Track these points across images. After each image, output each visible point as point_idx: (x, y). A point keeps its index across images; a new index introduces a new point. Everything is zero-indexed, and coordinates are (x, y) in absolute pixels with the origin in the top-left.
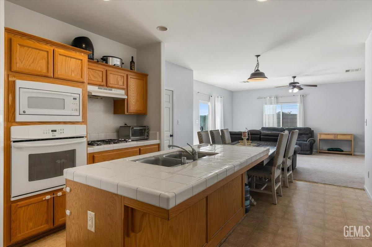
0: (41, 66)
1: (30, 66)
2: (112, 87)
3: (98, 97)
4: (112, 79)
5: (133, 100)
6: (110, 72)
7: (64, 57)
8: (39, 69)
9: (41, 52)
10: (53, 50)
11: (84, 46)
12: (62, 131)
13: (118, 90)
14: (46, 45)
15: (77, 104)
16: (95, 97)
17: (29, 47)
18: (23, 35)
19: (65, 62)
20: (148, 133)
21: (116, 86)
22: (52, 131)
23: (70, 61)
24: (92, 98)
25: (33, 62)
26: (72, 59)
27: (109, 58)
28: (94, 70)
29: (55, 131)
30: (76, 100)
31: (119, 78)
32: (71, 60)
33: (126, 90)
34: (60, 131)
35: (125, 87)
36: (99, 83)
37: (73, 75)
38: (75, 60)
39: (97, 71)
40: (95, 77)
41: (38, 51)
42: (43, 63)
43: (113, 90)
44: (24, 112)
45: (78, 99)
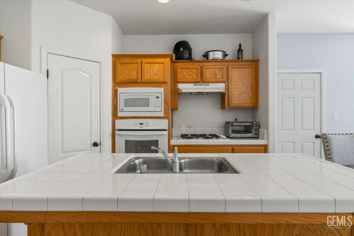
0: (133, 75)
1: (126, 77)
2: (208, 82)
3: (202, 93)
4: (208, 73)
5: (236, 92)
6: (206, 67)
7: (149, 65)
8: (132, 78)
9: (133, 65)
10: (141, 61)
11: (181, 49)
12: (147, 124)
13: (216, 84)
14: (137, 58)
15: (159, 101)
16: (199, 93)
17: (126, 64)
18: (122, 56)
19: (150, 68)
20: (257, 130)
21: (213, 80)
22: (140, 124)
23: (154, 67)
24: (198, 94)
25: (128, 74)
26: (156, 64)
27: (209, 53)
28: (189, 68)
29: (142, 124)
30: (159, 99)
31: (217, 71)
32: (154, 65)
33: (227, 83)
34: (146, 124)
35: (225, 79)
36: (193, 80)
37: (157, 77)
38: (158, 64)
39: (191, 69)
40: (190, 75)
41: (131, 65)
42: (135, 73)
43: (210, 84)
44: (122, 110)
45: (160, 97)
